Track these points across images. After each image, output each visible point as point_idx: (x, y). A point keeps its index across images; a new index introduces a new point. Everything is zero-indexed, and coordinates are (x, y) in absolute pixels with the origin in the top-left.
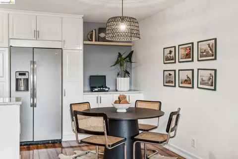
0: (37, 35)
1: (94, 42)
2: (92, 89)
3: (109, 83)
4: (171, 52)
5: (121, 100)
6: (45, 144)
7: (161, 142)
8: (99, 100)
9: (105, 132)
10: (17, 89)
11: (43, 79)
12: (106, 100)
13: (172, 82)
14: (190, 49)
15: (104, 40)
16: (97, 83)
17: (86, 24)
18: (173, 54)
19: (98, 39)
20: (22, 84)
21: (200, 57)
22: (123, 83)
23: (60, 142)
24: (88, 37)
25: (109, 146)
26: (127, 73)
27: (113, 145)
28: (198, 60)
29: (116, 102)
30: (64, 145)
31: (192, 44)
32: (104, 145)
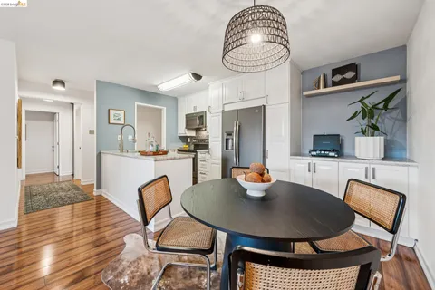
1: (320, 91)
8: (312, 168)
10: (227, 148)
19: (333, 84)
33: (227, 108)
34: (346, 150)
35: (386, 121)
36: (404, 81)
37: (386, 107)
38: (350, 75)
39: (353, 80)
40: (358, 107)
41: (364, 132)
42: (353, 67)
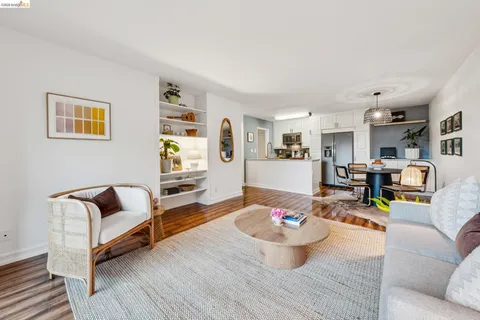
0: (337, 125)
10: (326, 156)
13: (444, 151)
20: (328, 153)
33: (324, 132)
34: (399, 156)
35: (420, 141)
36: (428, 121)
37: (420, 135)
38: (401, 117)
39: (403, 120)
40: (406, 135)
41: (409, 146)
42: (403, 113)
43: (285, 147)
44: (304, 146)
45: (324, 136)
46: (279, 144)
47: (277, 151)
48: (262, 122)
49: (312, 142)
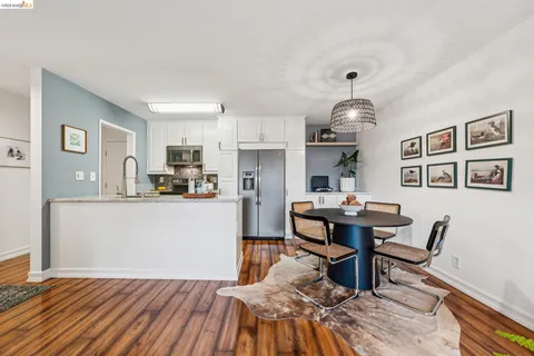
0: (262, 140)
1: (316, 144)
2: (314, 189)
3: (332, 183)
4: (413, 145)
5: (349, 201)
6: (268, 240)
7: (418, 263)
8: (321, 201)
9: (326, 242)
10: (244, 188)
11: (266, 179)
12: (331, 201)
13: (415, 181)
14: (449, 136)
15: (327, 140)
16: (319, 184)
17: (308, 126)
18: (417, 146)
19: (321, 140)
20: (249, 183)
21: (472, 144)
22: (348, 184)
23: (282, 239)
24: (310, 138)
25: (332, 259)
26: (352, 173)
27: (337, 259)
28: (467, 149)
29: (343, 203)
30: (286, 242)
31: (455, 128)
32: (325, 257)
33: (243, 147)
38: (333, 136)
43: (171, 172)
44: (208, 169)
45: (243, 154)
46: (159, 164)
47: (155, 179)
48: (116, 111)
49: (222, 162)
